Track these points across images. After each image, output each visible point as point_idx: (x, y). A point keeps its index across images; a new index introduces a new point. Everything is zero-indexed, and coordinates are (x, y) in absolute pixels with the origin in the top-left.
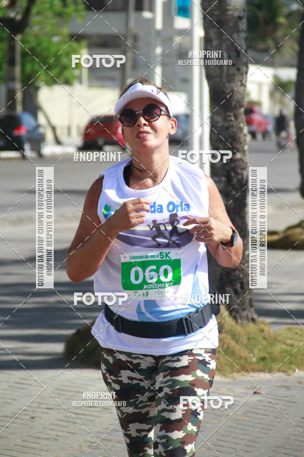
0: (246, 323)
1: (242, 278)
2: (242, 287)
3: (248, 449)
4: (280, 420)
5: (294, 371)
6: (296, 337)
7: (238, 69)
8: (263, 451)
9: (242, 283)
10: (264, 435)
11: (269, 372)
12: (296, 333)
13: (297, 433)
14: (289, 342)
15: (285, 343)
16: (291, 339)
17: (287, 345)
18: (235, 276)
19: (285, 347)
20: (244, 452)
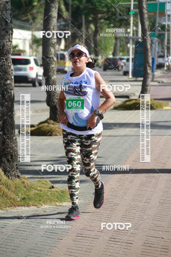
0: (14, 179)
1: (12, 153)
2: (12, 158)
3: (14, 251)
4: (32, 234)
5: (42, 205)
6: (43, 185)
7: (7, 32)
8: (22, 252)
9: (12, 156)
10: (23, 243)
11: (27, 206)
12: (43, 183)
13: (42, 240)
14: (39, 188)
15: (36, 189)
16: (40, 187)
17: (38, 190)
18: (7, 151)
19: (36, 191)
20: (11, 253)
